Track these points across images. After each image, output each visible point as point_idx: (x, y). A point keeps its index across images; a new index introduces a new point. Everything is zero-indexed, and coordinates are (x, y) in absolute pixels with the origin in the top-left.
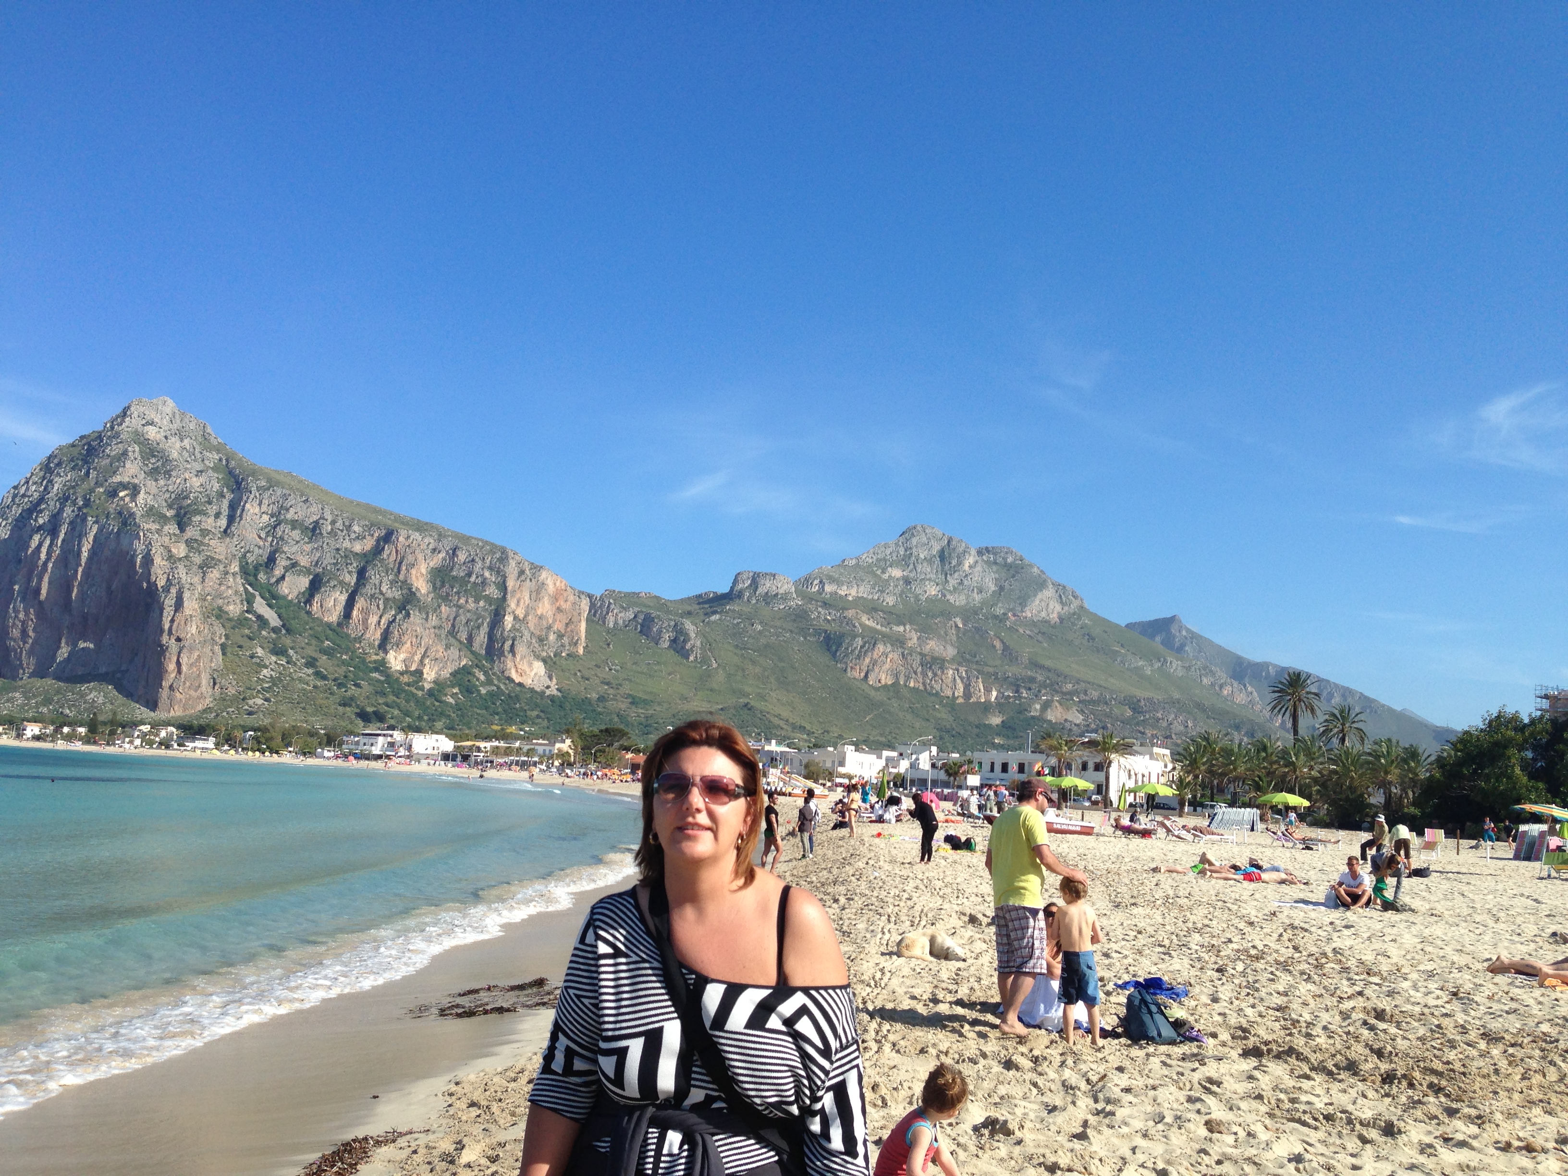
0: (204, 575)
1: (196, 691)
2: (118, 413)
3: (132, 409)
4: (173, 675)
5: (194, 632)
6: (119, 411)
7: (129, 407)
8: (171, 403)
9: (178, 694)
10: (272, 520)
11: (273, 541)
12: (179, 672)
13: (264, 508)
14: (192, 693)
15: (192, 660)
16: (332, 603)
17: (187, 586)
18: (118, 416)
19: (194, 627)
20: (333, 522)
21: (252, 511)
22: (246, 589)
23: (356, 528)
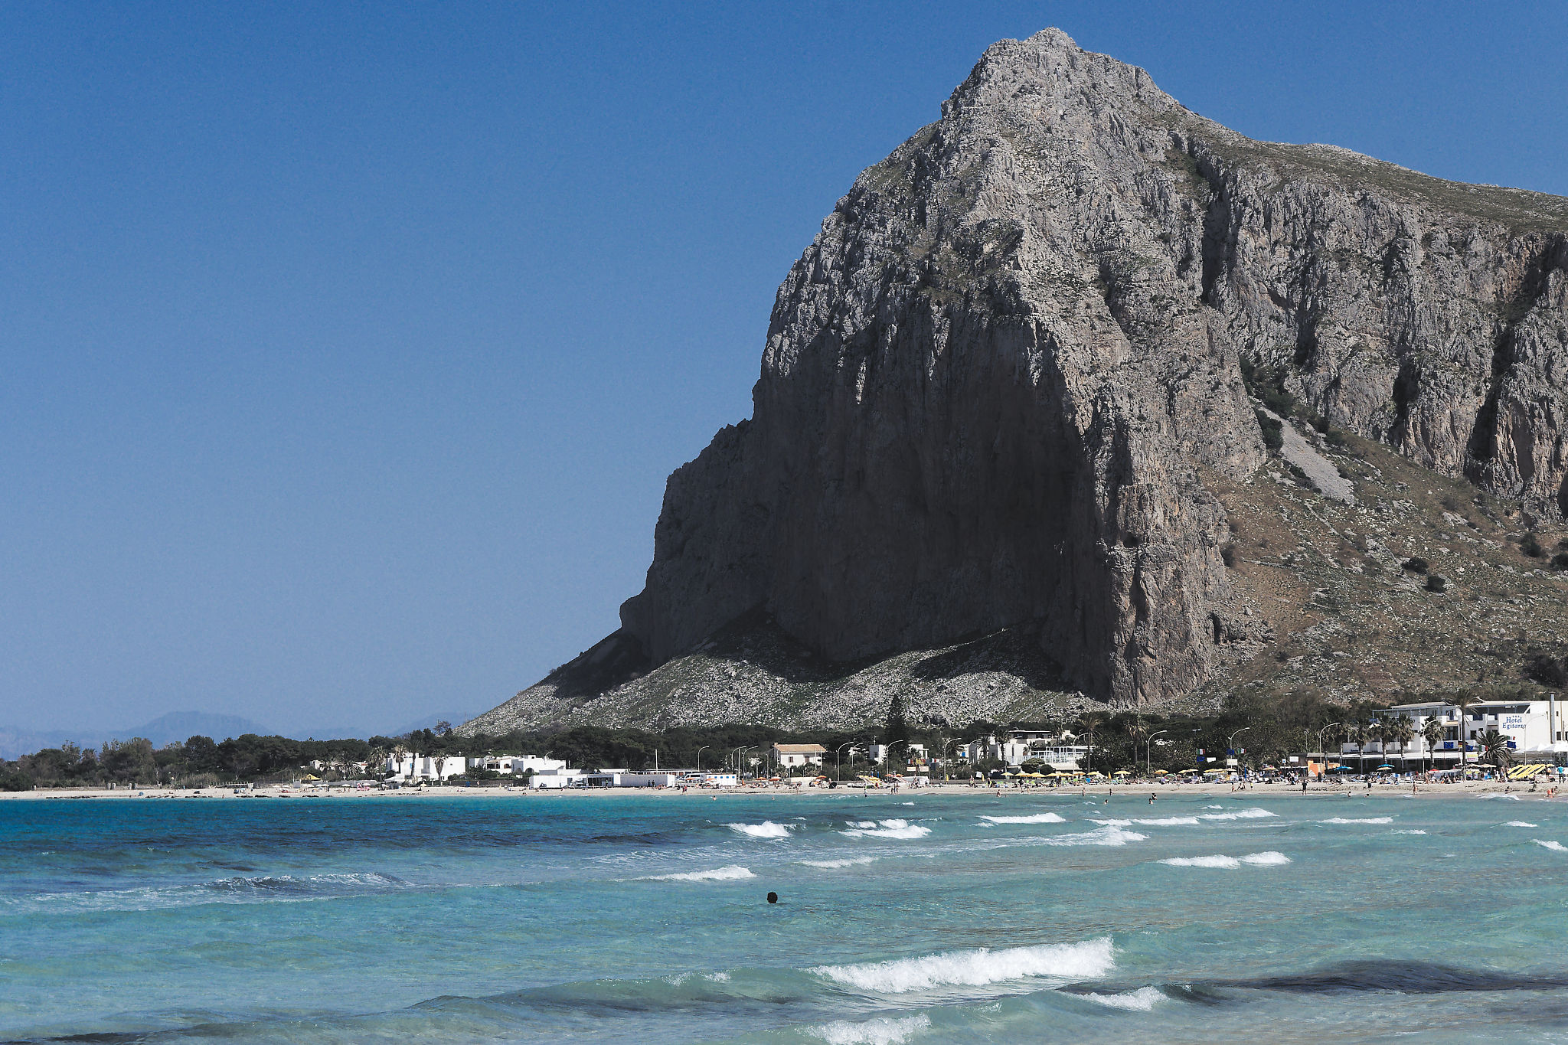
0: (1172, 396)
1: (1181, 650)
2: (964, 80)
3: (989, 66)
4: (1131, 619)
5: (1160, 521)
6: (965, 76)
7: (982, 65)
8: (1062, 37)
9: (1146, 659)
10: (1297, 255)
11: (1304, 301)
12: (1142, 611)
13: (1278, 231)
14: (1173, 654)
15: (1164, 583)
16: (1446, 424)
17: (1134, 423)
18: (964, 88)
19: (1159, 511)
20: (1428, 239)
21: (1252, 243)
22: (1261, 417)
23: (1478, 246)
